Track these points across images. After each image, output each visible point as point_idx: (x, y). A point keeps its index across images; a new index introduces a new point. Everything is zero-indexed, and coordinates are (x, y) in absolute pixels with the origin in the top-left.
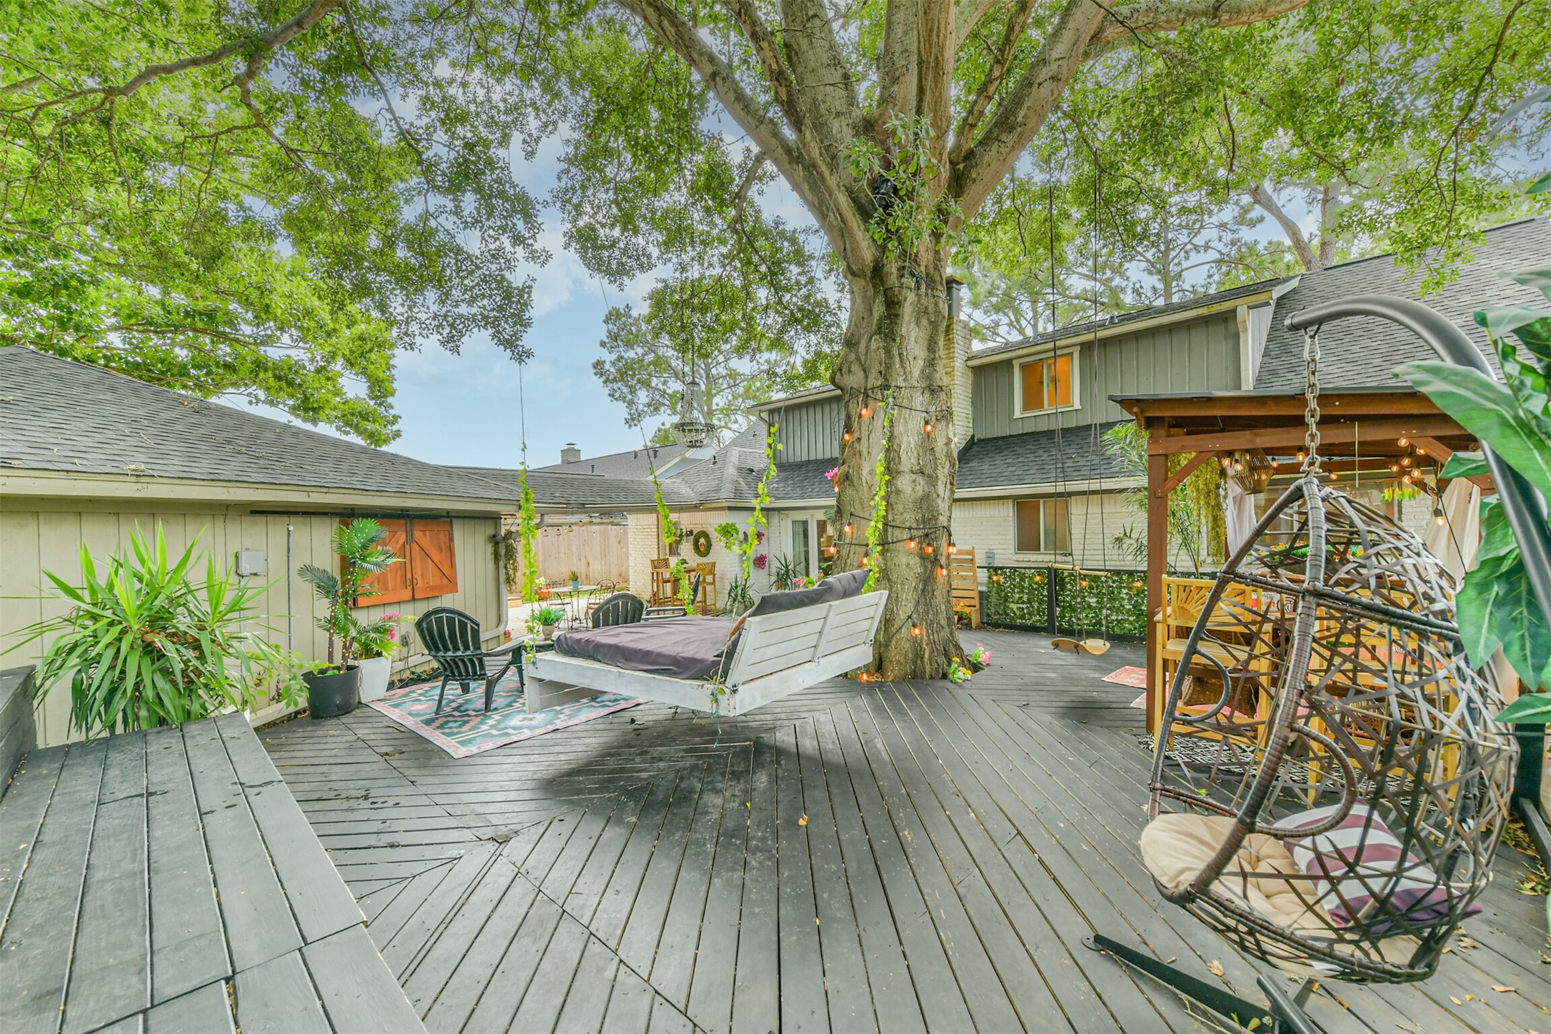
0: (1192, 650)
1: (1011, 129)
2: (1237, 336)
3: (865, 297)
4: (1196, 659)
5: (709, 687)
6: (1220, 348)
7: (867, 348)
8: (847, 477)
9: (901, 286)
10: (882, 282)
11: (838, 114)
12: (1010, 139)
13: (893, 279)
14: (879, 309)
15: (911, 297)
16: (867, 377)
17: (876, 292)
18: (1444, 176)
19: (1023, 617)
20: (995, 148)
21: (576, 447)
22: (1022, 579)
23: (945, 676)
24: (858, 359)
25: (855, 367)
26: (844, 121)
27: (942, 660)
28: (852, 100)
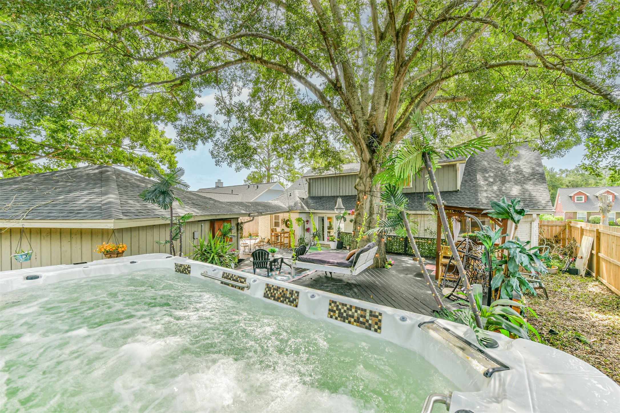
0: (450, 262)
1: (405, 128)
2: (456, 171)
3: (366, 167)
4: (451, 263)
5: (350, 269)
6: (451, 173)
7: (366, 180)
8: (359, 214)
9: (377, 166)
10: (372, 164)
11: (360, 118)
12: (405, 130)
13: (374, 164)
14: (370, 171)
15: (379, 169)
16: (365, 188)
17: (369, 167)
18: (508, 135)
19: (397, 250)
20: (401, 132)
21: (221, 181)
22: (397, 240)
23: (384, 267)
24: (363, 183)
25: (362, 185)
26: (361, 120)
27: (383, 263)
28: (364, 115)
